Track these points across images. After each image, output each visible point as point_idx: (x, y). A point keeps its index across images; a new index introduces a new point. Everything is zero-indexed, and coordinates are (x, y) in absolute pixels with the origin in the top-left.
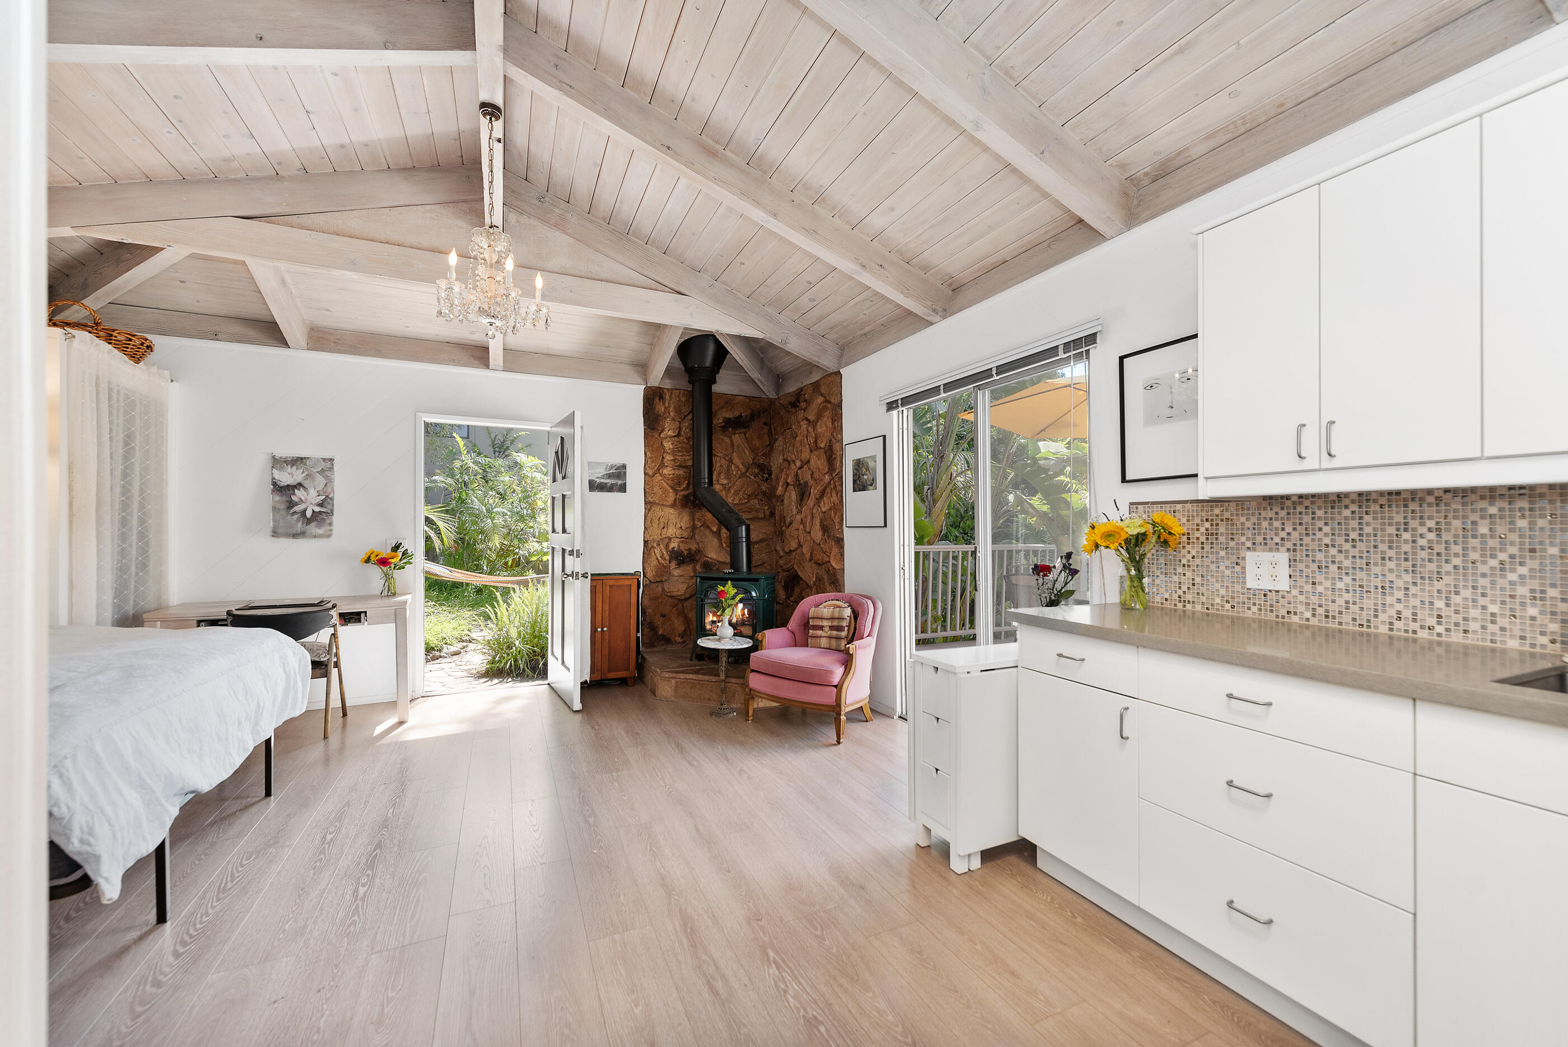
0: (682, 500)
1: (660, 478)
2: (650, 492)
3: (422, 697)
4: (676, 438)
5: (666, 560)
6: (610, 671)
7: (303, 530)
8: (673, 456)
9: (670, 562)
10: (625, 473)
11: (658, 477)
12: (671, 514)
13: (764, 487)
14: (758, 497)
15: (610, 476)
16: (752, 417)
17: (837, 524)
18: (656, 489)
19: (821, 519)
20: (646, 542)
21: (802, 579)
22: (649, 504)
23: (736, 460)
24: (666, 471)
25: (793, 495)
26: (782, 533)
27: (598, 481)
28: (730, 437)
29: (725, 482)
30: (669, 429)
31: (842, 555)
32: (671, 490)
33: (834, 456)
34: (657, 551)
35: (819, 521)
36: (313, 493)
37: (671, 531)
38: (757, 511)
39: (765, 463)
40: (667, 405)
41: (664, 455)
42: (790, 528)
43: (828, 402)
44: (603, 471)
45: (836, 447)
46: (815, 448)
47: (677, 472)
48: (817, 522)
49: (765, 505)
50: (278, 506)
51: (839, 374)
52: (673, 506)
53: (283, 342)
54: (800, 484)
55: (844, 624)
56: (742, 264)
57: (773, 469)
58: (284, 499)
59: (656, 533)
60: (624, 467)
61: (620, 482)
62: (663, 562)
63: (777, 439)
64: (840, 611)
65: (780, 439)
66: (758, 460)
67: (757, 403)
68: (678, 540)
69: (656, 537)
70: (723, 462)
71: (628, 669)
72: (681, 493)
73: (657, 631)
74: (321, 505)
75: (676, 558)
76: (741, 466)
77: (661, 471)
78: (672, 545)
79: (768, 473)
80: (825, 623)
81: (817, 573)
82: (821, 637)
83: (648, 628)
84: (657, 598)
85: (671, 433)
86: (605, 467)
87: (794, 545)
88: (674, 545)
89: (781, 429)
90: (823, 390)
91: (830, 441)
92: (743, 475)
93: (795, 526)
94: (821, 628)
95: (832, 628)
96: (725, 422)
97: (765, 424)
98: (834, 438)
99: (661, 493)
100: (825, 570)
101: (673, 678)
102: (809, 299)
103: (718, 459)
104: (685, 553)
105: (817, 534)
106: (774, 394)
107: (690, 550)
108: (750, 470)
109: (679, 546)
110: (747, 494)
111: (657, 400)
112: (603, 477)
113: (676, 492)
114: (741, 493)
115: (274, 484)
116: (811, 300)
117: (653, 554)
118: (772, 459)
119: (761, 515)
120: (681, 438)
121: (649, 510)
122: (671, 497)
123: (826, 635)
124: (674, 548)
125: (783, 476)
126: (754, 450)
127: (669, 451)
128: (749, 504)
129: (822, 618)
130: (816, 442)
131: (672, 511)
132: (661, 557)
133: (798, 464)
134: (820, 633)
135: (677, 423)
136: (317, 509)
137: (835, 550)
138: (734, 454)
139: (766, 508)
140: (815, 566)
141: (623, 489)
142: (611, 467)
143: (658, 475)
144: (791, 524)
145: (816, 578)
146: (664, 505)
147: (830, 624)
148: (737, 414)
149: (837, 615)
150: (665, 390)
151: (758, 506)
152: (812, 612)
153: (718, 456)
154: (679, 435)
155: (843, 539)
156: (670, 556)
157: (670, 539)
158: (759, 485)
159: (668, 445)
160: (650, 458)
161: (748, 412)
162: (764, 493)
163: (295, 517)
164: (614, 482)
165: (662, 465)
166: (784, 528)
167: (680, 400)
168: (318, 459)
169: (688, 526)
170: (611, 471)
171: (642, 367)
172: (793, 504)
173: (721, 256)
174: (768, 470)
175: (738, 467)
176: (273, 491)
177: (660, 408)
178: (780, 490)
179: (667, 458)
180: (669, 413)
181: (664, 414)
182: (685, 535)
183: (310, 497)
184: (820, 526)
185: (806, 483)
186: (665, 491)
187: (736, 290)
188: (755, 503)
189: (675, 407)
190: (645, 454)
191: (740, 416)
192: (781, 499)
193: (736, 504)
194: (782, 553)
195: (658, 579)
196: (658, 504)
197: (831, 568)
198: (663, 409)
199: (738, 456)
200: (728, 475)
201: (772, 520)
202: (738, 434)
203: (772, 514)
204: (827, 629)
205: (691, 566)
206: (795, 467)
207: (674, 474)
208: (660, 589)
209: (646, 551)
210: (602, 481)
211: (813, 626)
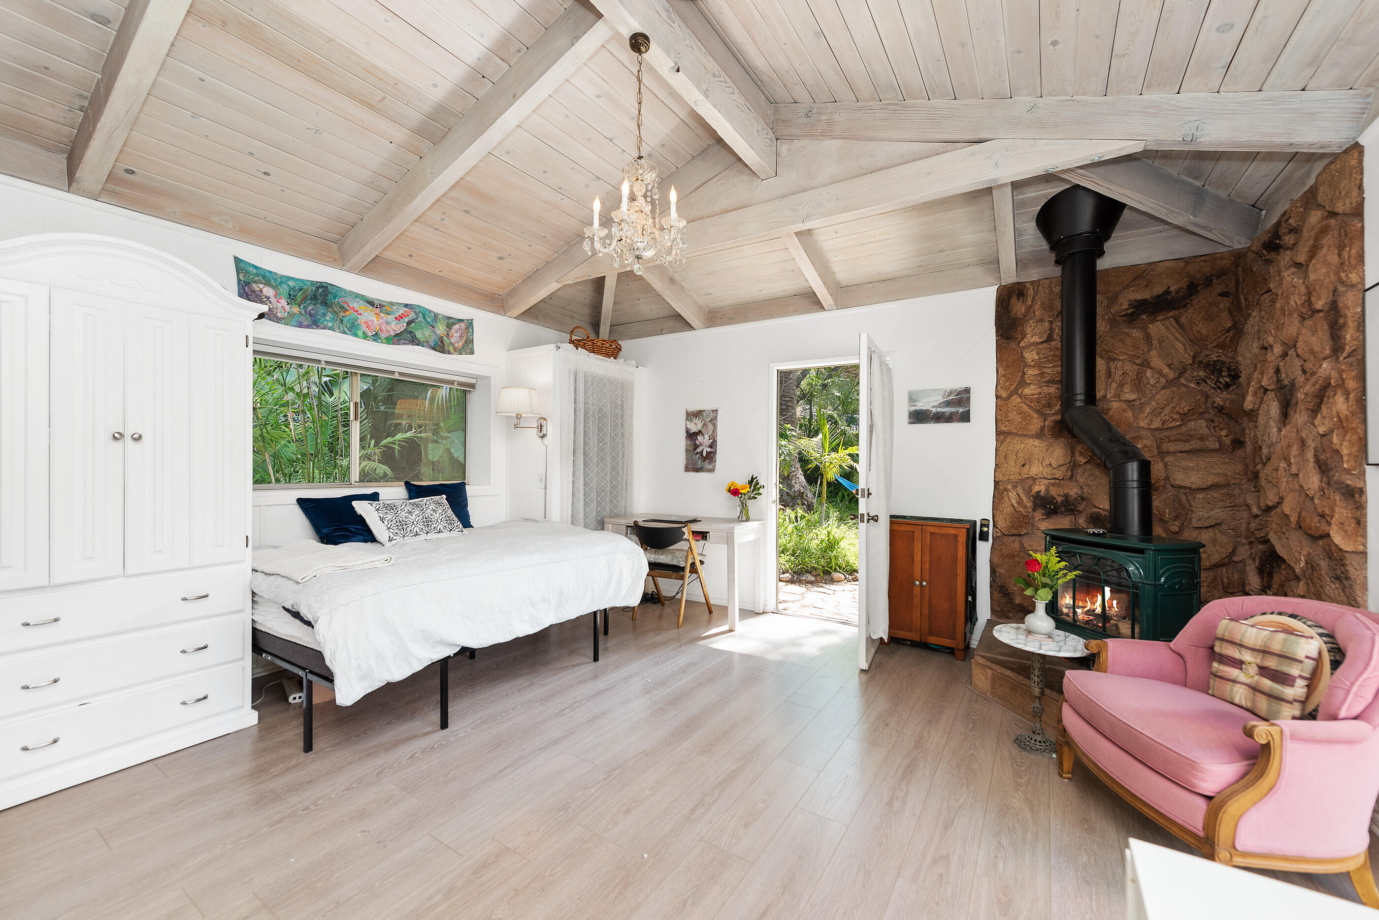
0: (1053, 427)
1: (1019, 400)
2: (1004, 419)
3: (773, 612)
4: (1045, 345)
5: (1026, 507)
6: (931, 633)
7: (701, 466)
8: (1040, 370)
9: (1034, 510)
10: (968, 399)
11: (1016, 400)
12: (1034, 445)
13: (1220, 398)
14: (1207, 416)
15: (948, 404)
16: (1192, 289)
17: (1345, 458)
18: (1011, 416)
19: (1316, 450)
20: (996, 483)
21: (1284, 561)
22: (1001, 434)
23: (1157, 361)
24: (1027, 391)
25: (1274, 408)
26: (1256, 476)
27: (934, 410)
28: (1145, 329)
29: (1132, 396)
30: (1033, 333)
31: (1359, 523)
32: (1035, 415)
33: (1341, 321)
34: (1013, 495)
35: (1312, 452)
36: (707, 437)
37: (1035, 470)
38: (1202, 438)
39: (1223, 358)
40: (1029, 302)
41: (1026, 370)
42: (1267, 467)
43: (1333, 214)
44: (940, 399)
45: (1349, 299)
46: (1309, 312)
47: (1046, 390)
48: (1310, 455)
49: (1221, 429)
50: (689, 448)
51: (1357, 149)
52: (1040, 435)
53: (689, 327)
54: (1283, 387)
55: (1295, 671)
56: (1055, 43)
57: (1242, 367)
58: (693, 443)
59: (1012, 470)
60: (967, 391)
61: (961, 410)
62: (1021, 509)
63: (1249, 315)
64: (1285, 640)
65: (1254, 314)
66: (1207, 356)
67: (1202, 264)
68: (1046, 482)
69: (1013, 477)
70: (1128, 367)
71: (954, 638)
72: (1052, 418)
73: (1011, 599)
74: (710, 446)
75: (1043, 506)
76: (1166, 370)
77: (1020, 392)
78: (1036, 489)
79: (1229, 376)
80: (1247, 657)
81: (1309, 554)
82: (1234, 681)
83: (1000, 592)
84: (1012, 556)
85: (1036, 339)
86: (942, 393)
87: (1271, 498)
88: (1040, 488)
89: (1254, 297)
90: (1321, 198)
91: (1335, 291)
92: (1170, 383)
93: (1274, 461)
94: (1239, 664)
95: (1263, 671)
96: (1135, 307)
97: (1224, 294)
98: (1342, 282)
99: (1020, 420)
100: (1324, 549)
101: (989, 668)
102: (1218, 30)
103: (1119, 364)
104: (1059, 499)
105: (1313, 481)
106: (1243, 240)
107: (1066, 496)
108: (1188, 374)
109: (1047, 490)
110: (1178, 413)
111: (1014, 299)
112: (940, 405)
113: (1045, 417)
114: (1167, 411)
115: (687, 432)
116: (1225, 28)
117: (1007, 499)
118: (1240, 350)
119: (1212, 444)
120: (1054, 343)
121: (1002, 443)
122: (1036, 424)
123: (1248, 681)
124: (1040, 491)
125: (1256, 375)
126: (1197, 341)
127: (1033, 364)
128: (1184, 429)
129: (1241, 646)
130: (1309, 302)
131: (1037, 442)
132: (1018, 503)
133: (1278, 350)
134: (1234, 673)
135: (1047, 325)
136: (709, 450)
137: (1342, 511)
138: (1154, 353)
139: (1224, 433)
140: (1306, 541)
141: (965, 417)
142: (951, 393)
143: (1015, 396)
144: (1269, 459)
145: (1307, 563)
146: (1025, 436)
147: (1258, 661)
148: (1159, 290)
149: (1276, 647)
150: (1028, 285)
151: (1202, 431)
152: (1224, 626)
153: (1119, 360)
154: (1049, 339)
155: (1362, 491)
156: (1034, 502)
157: (1034, 479)
158: (1207, 397)
159: (1030, 356)
160: (1003, 376)
161: (1184, 283)
162: (1220, 410)
163: (697, 456)
164: (953, 410)
165: (1023, 383)
166: (1259, 467)
167: (1052, 292)
168: (709, 411)
169: (1062, 462)
170: (950, 398)
171: (993, 263)
172: (1272, 423)
173: (1019, 52)
174: (1229, 369)
175: (1161, 373)
176: (686, 437)
177: (1018, 308)
178: (1249, 402)
179: (1030, 372)
180: (1034, 312)
181: (1025, 316)
182: (1059, 474)
183: (705, 441)
184: (1315, 462)
185: (1293, 383)
186: (1026, 417)
187: (1077, 94)
188: (1200, 426)
189: (1042, 304)
190: (997, 372)
191: (1167, 292)
192: (1252, 415)
193: (1156, 429)
194: (1255, 511)
195: (1014, 532)
196: (1016, 434)
197: (1333, 548)
198: (1023, 310)
199: (1160, 355)
200: (1139, 384)
201: (1240, 453)
202: (1160, 321)
203: (1238, 443)
204: (1253, 670)
205: (1068, 518)
206: (1273, 357)
207: (1040, 394)
208: (1017, 545)
209: (996, 495)
210: (939, 410)
211: (1220, 655)
